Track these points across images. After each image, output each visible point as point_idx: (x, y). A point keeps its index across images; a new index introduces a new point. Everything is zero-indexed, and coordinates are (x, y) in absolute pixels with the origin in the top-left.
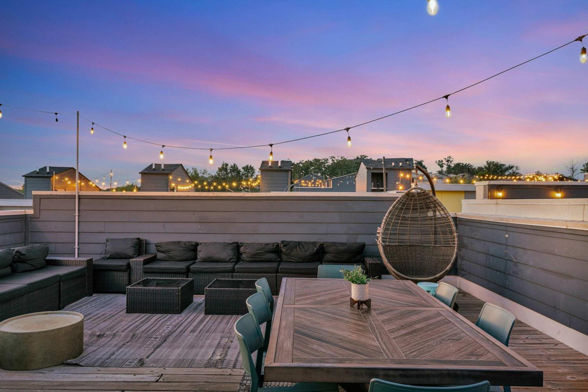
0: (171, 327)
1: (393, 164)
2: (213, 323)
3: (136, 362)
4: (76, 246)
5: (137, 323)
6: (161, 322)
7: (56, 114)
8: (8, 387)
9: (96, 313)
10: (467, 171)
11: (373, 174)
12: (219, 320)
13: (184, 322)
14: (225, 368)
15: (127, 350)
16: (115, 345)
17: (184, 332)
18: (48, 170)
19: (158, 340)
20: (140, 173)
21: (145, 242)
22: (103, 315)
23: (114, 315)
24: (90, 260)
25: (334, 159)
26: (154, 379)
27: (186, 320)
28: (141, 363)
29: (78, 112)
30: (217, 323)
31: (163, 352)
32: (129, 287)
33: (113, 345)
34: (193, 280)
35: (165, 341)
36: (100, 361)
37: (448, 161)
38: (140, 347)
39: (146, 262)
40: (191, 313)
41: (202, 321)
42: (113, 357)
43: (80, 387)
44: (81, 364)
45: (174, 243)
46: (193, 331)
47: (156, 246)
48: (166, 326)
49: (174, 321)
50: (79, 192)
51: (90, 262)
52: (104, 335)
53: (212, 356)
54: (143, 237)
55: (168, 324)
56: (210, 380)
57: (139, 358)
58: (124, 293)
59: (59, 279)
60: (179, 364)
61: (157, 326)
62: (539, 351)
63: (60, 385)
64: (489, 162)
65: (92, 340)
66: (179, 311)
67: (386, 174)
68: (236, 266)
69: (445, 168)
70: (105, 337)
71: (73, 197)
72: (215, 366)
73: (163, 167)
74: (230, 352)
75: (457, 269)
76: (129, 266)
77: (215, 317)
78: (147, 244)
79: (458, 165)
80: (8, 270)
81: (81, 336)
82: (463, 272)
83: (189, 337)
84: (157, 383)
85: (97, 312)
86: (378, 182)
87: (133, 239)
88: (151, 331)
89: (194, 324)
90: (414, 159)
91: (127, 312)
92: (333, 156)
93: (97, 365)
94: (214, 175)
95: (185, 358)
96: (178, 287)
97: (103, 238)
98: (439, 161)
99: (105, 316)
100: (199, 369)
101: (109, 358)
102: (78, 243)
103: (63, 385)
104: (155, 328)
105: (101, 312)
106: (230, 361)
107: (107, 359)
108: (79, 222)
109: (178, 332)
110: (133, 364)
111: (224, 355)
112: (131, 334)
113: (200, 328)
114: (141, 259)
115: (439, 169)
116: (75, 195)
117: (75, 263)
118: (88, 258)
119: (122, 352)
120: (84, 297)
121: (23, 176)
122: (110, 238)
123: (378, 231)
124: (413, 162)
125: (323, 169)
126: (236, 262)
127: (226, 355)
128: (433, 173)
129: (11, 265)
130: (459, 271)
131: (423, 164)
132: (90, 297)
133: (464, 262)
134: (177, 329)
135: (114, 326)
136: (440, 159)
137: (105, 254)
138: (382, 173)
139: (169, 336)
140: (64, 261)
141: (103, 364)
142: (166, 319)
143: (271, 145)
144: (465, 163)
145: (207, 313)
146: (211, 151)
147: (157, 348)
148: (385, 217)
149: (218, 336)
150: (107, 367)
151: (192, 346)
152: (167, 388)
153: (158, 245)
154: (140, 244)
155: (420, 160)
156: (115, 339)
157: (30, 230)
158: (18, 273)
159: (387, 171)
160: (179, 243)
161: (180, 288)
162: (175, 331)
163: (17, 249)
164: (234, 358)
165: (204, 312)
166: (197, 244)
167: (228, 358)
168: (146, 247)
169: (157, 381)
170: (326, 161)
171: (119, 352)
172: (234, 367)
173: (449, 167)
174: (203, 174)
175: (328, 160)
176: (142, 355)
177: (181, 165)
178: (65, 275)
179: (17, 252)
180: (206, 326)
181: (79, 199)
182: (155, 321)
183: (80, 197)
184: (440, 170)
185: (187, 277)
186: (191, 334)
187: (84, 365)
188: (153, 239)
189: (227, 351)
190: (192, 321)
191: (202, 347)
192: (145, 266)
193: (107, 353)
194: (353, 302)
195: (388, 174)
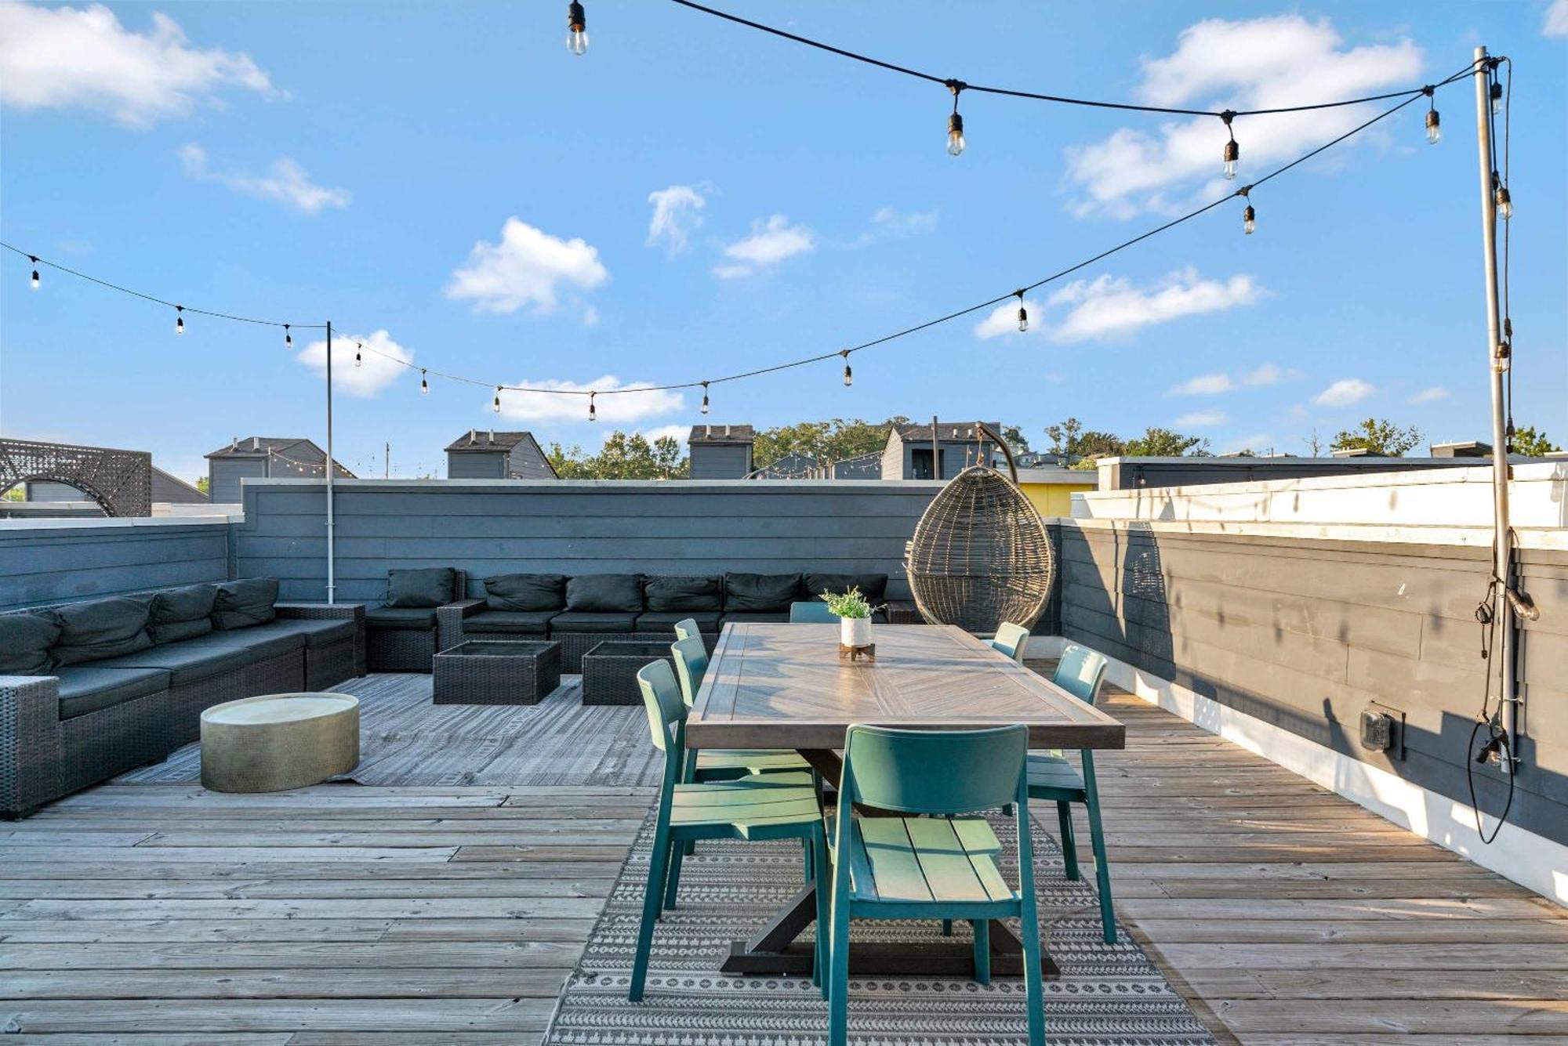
0: (520, 725)
1: (955, 432)
2: (599, 719)
3: (459, 777)
4: (331, 585)
5: (457, 719)
6: (499, 719)
7: (287, 326)
8: (231, 817)
9: (376, 704)
10: (1108, 448)
11: (916, 453)
12: (610, 714)
13: (544, 717)
14: (622, 786)
15: (441, 760)
16: (419, 755)
17: (544, 733)
18: (256, 445)
19: (497, 744)
20: (445, 450)
21: (464, 576)
22: (390, 707)
23: (410, 708)
24: (359, 608)
25: (840, 424)
26: (495, 803)
27: (547, 714)
28: (469, 780)
29: (329, 323)
30: (605, 719)
31: (507, 763)
32: (439, 655)
33: (414, 753)
34: (559, 644)
35: (510, 746)
36: (394, 778)
37: (1070, 428)
38: (465, 756)
39: (468, 613)
40: (556, 703)
41: (577, 715)
42: (416, 771)
43: (362, 817)
44: (358, 780)
45: (521, 577)
46: (562, 731)
47: (486, 584)
48: (510, 724)
49: (526, 716)
50: (332, 481)
51: (359, 612)
52: (395, 736)
53: (598, 769)
54: (460, 566)
55: (515, 719)
56: (596, 804)
57: (464, 772)
58: (428, 671)
59: (306, 641)
60: (538, 780)
61: (495, 723)
62: (1187, 754)
63: (324, 814)
64: (1151, 430)
65: (374, 745)
66: (535, 699)
67: (941, 452)
68: (638, 620)
69: (1063, 444)
70: (399, 740)
71: (323, 489)
72: (604, 782)
73: (491, 438)
74: (631, 762)
75: (1061, 623)
76: (435, 621)
77: (603, 708)
78: (469, 579)
79: (1091, 435)
80: (206, 624)
81: (355, 735)
82: (1071, 629)
83: (555, 740)
84: (499, 809)
85: (379, 703)
86: (924, 468)
87: (441, 570)
88: (485, 731)
89: (563, 721)
90: (1001, 425)
91: (434, 703)
92: (839, 418)
93: (388, 783)
94: (595, 457)
95: (548, 771)
96: (532, 654)
97: (381, 569)
98: (1052, 428)
99: (393, 709)
100: (573, 788)
101: (410, 771)
102: (334, 579)
103: (330, 814)
104: (490, 727)
105: (385, 702)
106: (631, 775)
107: (406, 774)
108: (334, 538)
109: (533, 732)
110: (456, 781)
111: (619, 766)
112: (446, 735)
113: (576, 725)
114: (459, 607)
115: (1052, 444)
116: (326, 486)
117: (331, 614)
118: (357, 605)
119: (431, 763)
120: (350, 678)
121: (205, 457)
122: (397, 568)
123: (907, 549)
124: (999, 431)
125: (819, 444)
126: (641, 614)
127: (624, 766)
128: (1040, 453)
129: (209, 616)
130: (1065, 627)
131: (1021, 434)
132: (361, 679)
133: (1073, 610)
134: (531, 729)
135: (412, 724)
136: (1055, 424)
137: (388, 598)
138: (932, 451)
139: (517, 738)
140: (310, 610)
141: (400, 781)
142: (510, 712)
143: (705, 384)
144: (1103, 434)
145: (587, 702)
146: (593, 396)
147: (496, 757)
148: (920, 523)
149: (609, 738)
150: (406, 785)
151: (560, 754)
152: (519, 816)
153: (491, 581)
154: (455, 579)
155: (1013, 427)
156: (418, 745)
157: (238, 554)
158: (224, 630)
159: (943, 447)
160: (529, 577)
161: (535, 656)
162: (528, 731)
163: (219, 585)
164: (638, 771)
165: (581, 702)
166: (565, 580)
167: (626, 771)
168: (466, 586)
169: (500, 806)
170: (825, 428)
171: (427, 763)
172: (639, 784)
173: (1072, 440)
174: (573, 454)
175: (828, 425)
176: (470, 767)
177: (530, 434)
178: (318, 634)
179: (221, 590)
180: (586, 723)
181: (334, 493)
182: (490, 716)
183: (336, 490)
184: (1055, 447)
185: (548, 639)
186: (559, 736)
187: (363, 782)
188: (480, 570)
189: (626, 761)
190: (559, 716)
191: (579, 755)
192: (466, 621)
193: (405, 764)
194: (843, 651)
195: (945, 452)
